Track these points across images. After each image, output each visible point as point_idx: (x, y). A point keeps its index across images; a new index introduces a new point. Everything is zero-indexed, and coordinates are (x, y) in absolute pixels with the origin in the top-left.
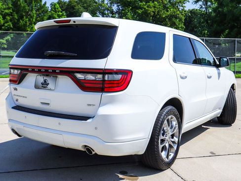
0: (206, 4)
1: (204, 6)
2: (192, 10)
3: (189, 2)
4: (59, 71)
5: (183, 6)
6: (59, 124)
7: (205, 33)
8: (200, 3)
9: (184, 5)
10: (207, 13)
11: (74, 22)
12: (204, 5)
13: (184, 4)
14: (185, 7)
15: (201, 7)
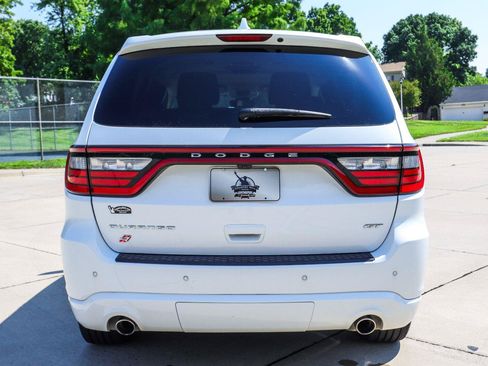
0: (62, 11)
1: (56, 17)
2: (27, 22)
3: (20, 3)
4: (295, 155)
5: (8, 13)
6: (305, 278)
7: (64, 72)
8: (49, 9)
9: (10, 10)
10: (64, 29)
11: (280, 40)
12: (58, 14)
13: (11, 7)
14: (13, 14)
15: (52, 18)
